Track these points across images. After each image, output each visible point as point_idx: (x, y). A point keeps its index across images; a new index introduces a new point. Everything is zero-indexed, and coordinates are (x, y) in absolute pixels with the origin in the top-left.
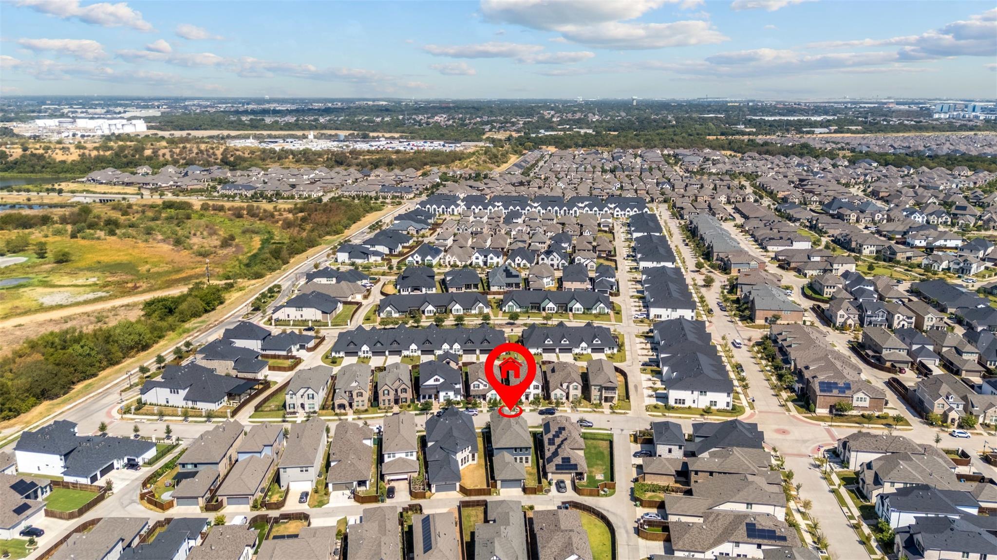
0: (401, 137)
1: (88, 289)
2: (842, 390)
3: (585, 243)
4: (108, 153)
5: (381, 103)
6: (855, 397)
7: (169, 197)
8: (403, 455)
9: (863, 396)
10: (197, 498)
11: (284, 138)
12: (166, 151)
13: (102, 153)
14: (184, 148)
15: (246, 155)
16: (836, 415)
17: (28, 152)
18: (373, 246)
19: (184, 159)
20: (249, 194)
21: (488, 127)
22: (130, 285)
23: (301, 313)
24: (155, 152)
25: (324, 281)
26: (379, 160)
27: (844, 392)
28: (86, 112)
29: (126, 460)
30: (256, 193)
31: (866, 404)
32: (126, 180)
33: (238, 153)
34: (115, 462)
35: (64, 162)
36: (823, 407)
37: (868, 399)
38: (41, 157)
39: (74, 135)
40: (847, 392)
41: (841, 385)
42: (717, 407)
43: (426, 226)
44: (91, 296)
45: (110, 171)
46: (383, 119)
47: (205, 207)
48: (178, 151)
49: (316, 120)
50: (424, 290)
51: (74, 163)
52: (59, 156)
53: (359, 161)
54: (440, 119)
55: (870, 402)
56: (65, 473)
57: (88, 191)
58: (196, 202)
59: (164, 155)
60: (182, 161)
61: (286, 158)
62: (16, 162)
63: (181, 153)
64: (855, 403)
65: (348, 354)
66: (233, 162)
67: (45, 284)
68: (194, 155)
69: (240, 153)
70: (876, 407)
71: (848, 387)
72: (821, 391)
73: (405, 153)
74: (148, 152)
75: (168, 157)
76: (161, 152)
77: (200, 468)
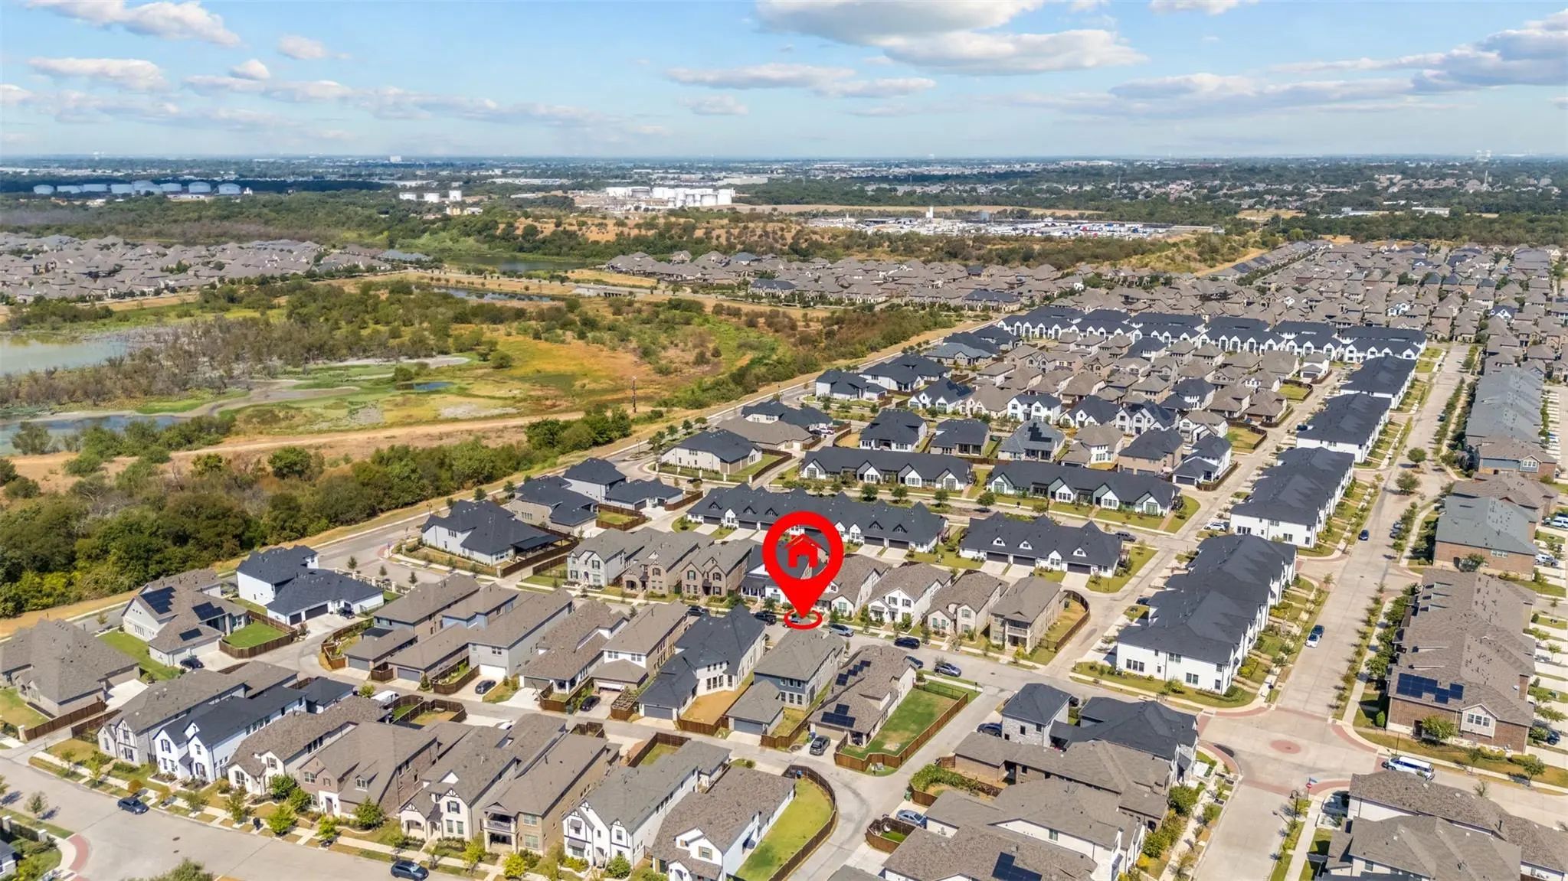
0: (1081, 217)
1: (500, 402)
2: (1442, 696)
3: (1229, 399)
4: (651, 233)
5: (1101, 163)
6: (1466, 714)
7: (686, 294)
8: (628, 657)
9: (1482, 714)
10: (367, 660)
11: (897, 217)
12: (722, 232)
13: (643, 232)
14: (746, 228)
15: (826, 241)
16: (1425, 741)
17: (561, 229)
18: (875, 377)
19: (743, 243)
20: (783, 294)
21: (1245, 203)
22: (548, 403)
23: (694, 457)
24: (708, 233)
25: (763, 419)
26: (1012, 251)
27: (1446, 701)
28: (679, 179)
29: (342, 605)
30: (793, 294)
31: (1490, 730)
32: (649, 269)
33: (814, 237)
34: (330, 605)
35: (596, 243)
36: (1400, 722)
37: (1493, 722)
38: (571, 235)
39: (637, 208)
40: (1451, 701)
41: (1445, 685)
42: (1198, 687)
43: (987, 354)
44: (497, 412)
45: (638, 258)
46: (1081, 187)
47: (718, 310)
48: (736, 232)
49: (974, 190)
50: (894, 446)
51: (608, 245)
52: (593, 235)
53: (982, 252)
54: (1175, 189)
55: (1497, 729)
56: (270, 606)
57: (598, 282)
58: (709, 301)
59: (718, 237)
60: (739, 247)
61: (880, 245)
62: (544, 241)
63: (739, 237)
64: (1465, 726)
65: (709, 519)
66: (801, 251)
67: (463, 392)
68: (756, 238)
69: (818, 237)
70: (1511, 740)
71: (1457, 691)
72: (1399, 691)
73: (1060, 240)
74: (699, 233)
75: (723, 240)
76: (714, 234)
77: (396, 627)
